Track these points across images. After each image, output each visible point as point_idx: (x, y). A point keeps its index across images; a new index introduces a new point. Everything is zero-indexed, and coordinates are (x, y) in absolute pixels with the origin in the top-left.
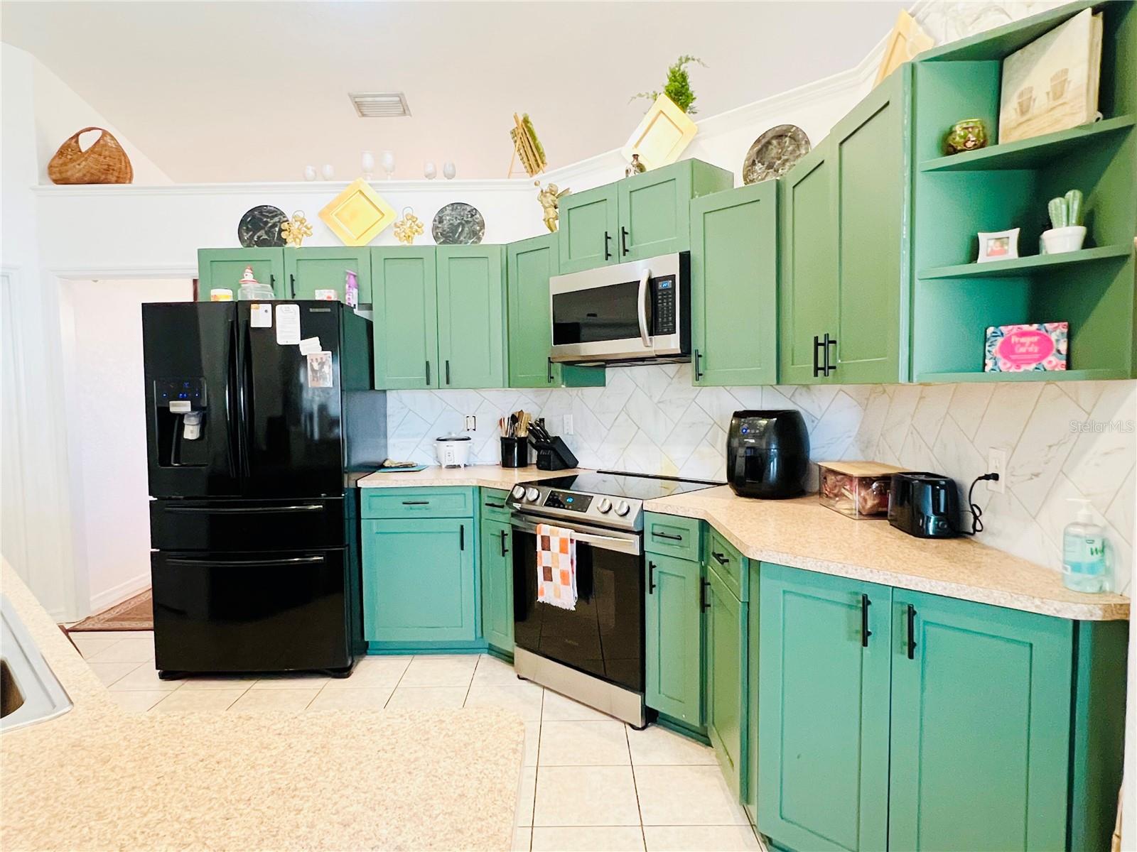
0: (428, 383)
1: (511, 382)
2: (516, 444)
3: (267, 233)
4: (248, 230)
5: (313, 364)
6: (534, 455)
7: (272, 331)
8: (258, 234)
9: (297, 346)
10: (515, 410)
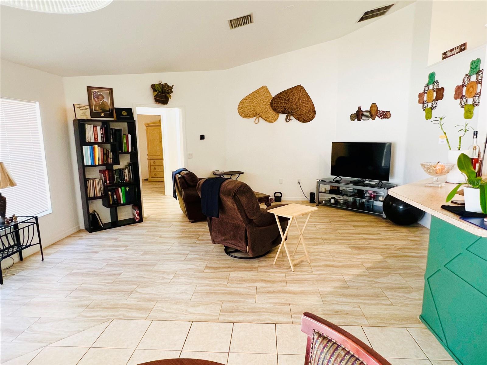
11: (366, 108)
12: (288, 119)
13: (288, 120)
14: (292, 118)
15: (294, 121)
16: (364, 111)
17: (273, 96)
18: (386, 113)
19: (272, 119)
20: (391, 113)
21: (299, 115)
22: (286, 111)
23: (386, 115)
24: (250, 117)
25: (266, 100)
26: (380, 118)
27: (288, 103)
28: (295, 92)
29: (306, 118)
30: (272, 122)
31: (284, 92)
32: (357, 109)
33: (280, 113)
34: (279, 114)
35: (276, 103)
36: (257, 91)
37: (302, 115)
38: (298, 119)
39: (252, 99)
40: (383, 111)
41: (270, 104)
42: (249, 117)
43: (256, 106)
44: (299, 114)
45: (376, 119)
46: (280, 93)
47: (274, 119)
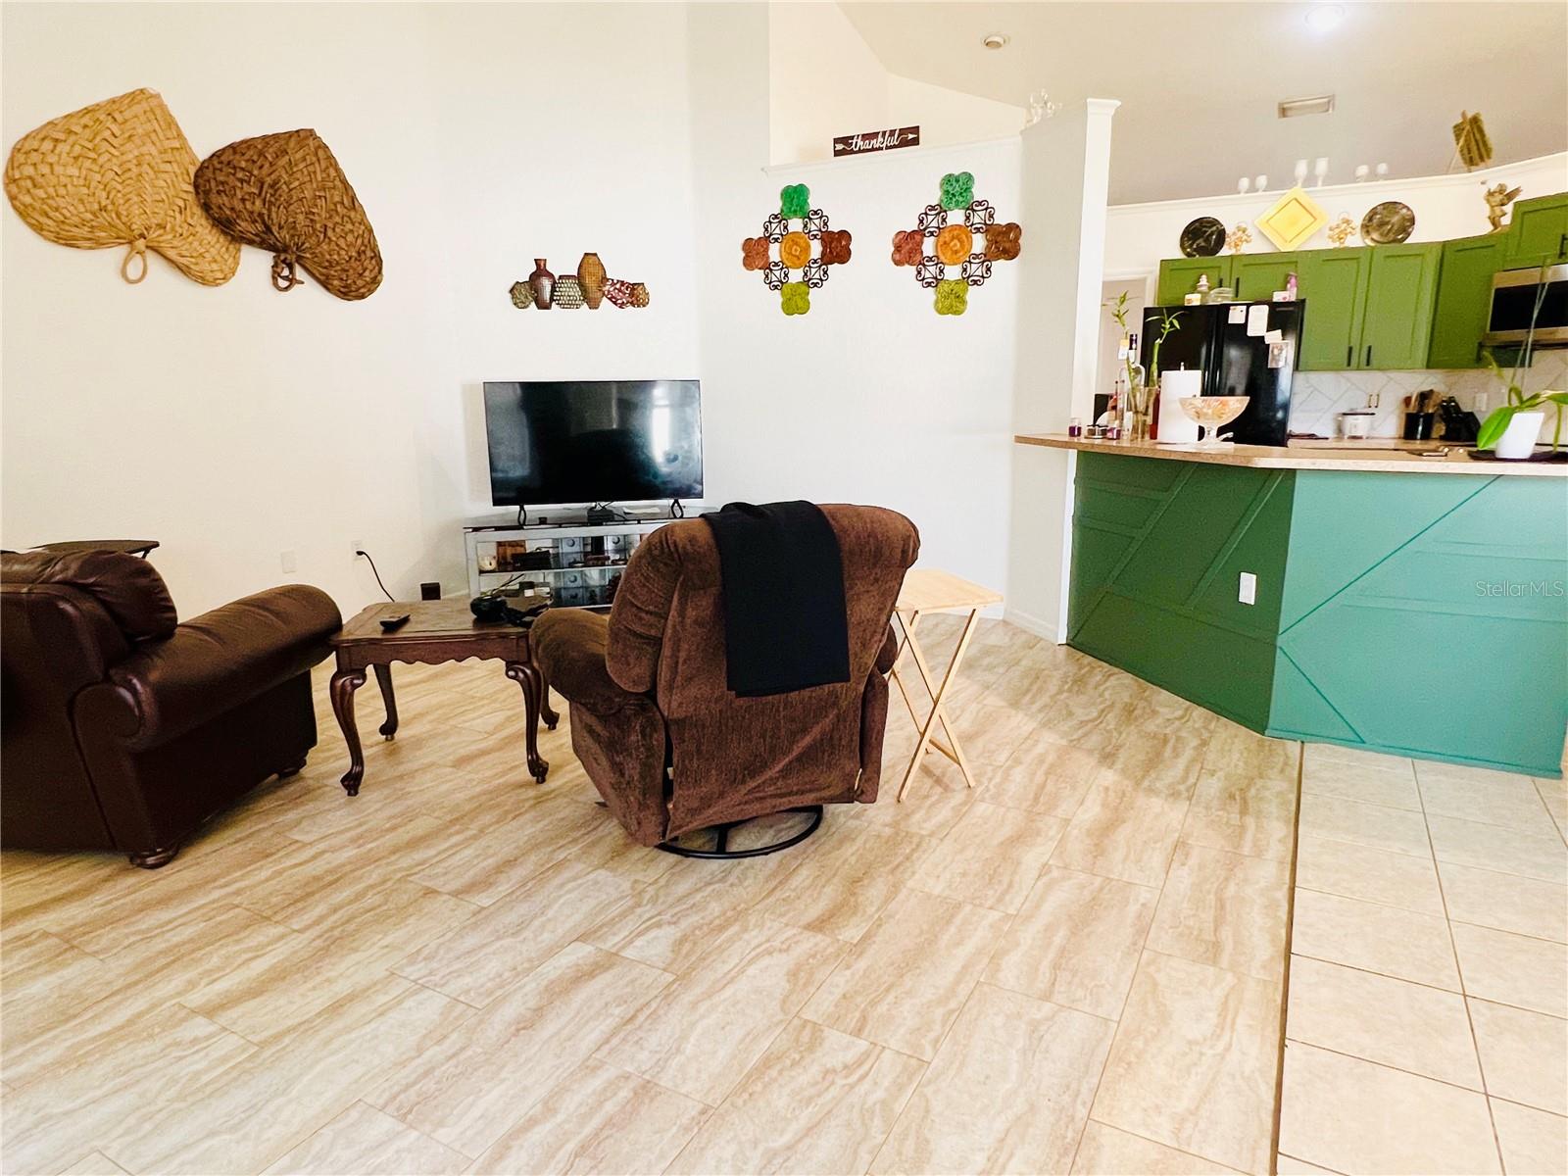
0: (1349, 364)
1: (1430, 365)
2: (1421, 420)
3: (1205, 241)
4: (1189, 240)
5: (1274, 351)
6: (1440, 429)
7: (1245, 326)
8: (1198, 242)
9: (1263, 337)
10: (1426, 388)
11: (562, 264)
12: (285, 278)
13: (283, 283)
14: (300, 273)
15: (308, 290)
16: (561, 277)
17: (202, 153)
18: (633, 289)
19: (215, 266)
20: (648, 290)
21: (327, 264)
22: (272, 237)
23: (633, 295)
24: (98, 244)
25: (168, 167)
26: (615, 303)
27: (273, 199)
28: (299, 155)
29: (354, 282)
30: (214, 283)
31: (248, 148)
32: (534, 268)
33: (251, 242)
34: (239, 250)
35: (224, 192)
36: (112, 108)
37: (338, 263)
38: (326, 284)
39: (90, 146)
40: (623, 284)
41: (191, 189)
42: (88, 244)
43: (119, 187)
44: (327, 261)
45: (601, 304)
46: (233, 148)
47: (222, 271)
